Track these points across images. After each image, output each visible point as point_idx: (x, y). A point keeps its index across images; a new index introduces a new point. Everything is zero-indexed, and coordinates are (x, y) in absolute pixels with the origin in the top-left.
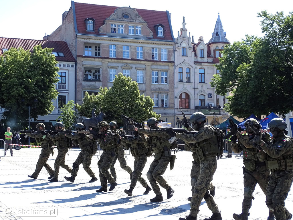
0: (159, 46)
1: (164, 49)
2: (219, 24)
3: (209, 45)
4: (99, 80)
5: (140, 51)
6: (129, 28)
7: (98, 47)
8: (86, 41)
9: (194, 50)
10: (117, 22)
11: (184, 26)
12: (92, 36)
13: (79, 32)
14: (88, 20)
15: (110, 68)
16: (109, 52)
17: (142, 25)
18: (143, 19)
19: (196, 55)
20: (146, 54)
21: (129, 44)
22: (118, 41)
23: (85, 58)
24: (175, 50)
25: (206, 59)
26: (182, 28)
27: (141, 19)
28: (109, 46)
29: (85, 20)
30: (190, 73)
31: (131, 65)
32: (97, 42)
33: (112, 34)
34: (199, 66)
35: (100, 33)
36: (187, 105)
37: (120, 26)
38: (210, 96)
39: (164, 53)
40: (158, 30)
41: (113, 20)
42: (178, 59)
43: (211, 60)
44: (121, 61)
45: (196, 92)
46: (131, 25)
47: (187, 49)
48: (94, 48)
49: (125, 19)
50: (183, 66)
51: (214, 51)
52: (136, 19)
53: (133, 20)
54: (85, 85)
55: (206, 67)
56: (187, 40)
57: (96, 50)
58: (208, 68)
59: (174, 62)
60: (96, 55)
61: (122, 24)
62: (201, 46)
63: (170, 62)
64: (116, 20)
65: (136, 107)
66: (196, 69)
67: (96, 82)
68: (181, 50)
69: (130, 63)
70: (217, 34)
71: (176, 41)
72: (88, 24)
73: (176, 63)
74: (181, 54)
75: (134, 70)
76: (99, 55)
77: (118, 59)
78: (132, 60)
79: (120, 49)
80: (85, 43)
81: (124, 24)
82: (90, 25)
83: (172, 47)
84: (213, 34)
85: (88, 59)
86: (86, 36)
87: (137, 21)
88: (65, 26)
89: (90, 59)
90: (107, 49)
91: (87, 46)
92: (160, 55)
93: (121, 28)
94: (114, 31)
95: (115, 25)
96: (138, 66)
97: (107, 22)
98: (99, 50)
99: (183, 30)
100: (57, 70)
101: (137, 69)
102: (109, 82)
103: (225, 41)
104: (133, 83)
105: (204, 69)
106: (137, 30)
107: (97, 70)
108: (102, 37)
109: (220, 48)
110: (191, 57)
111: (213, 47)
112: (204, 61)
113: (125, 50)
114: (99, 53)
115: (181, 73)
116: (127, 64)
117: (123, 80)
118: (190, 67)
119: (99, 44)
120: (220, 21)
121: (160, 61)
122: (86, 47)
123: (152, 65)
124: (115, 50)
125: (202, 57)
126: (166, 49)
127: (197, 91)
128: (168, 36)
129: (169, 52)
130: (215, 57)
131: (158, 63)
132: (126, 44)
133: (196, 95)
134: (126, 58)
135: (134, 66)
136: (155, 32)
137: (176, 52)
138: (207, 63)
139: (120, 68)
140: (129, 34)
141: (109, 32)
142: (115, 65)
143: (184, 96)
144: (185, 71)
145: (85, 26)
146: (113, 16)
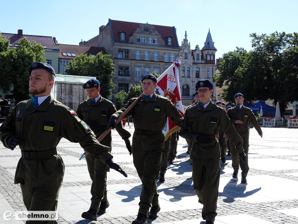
0: (169, 52)
1: (172, 54)
2: (209, 36)
3: (203, 50)
4: (129, 75)
5: (156, 55)
6: (149, 39)
7: (127, 52)
8: (120, 47)
9: (193, 55)
10: (141, 34)
12: (125, 44)
13: (115, 41)
14: (121, 32)
15: (136, 67)
16: (135, 55)
17: (157, 37)
18: (159, 32)
19: (194, 58)
20: (160, 57)
21: (149, 50)
22: (142, 48)
23: (120, 60)
25: (200, 61)
26: (185, 38)
27: (157, 32)
28: (135, 51)
29: (119, 33)
30: (189, 71)
31: (150, 65)
32: (128, 48)
33: (138, 43)
34: (195, 66)
35: (129, 42)
36: (187, 93)
37: (143, 38)
39: (172, 56)
40: (168, 40)
43: (203, 62)
44: (144, 62)
45: (194, 84)
46: (150, 36)
47: (188, 54)
48: (124, 52)
49: (146, 32)
50: (185, 66)
51: (206, 55)
52: (154, 32)
53: (152, 33)
54: (119, 79)
55: (200, 67)
56: (188, 48)
57: (125, 53)
58: (202, 67)
60: (126, 57)
61: (144, 36)
62: (197, 52)
64: (140, 33)
66: (193, 68)
67: (127, 77)
68: (184, 54)
69: (149, 64)
70: (208, 44)
71: (180, 48)
72: (121, 36)
74: (184, 57)
75: (152, 68)
76: (128, 57)
77: (141, 60)
78: (151, 61)
79: (143, 54)
80: (119, 49)
81: (146, 36)
82: (123, 36)
83: (178, 52)
84: (205, 43)
85: (122, 60)
86: (119, 44)
87: (154, 33)
88: (103, 36)
89: (123, 60)
90: (134, 53)
92: (169, 58)
93: (143, 39)
94: (139, 40)
95: (139, 37)
96: (155, 65)
97: (134, 34)
98: (128, 54)
99: (185, 40)
101: (154, 68)
102: (136, 77)
103: (214, 49)
105: (199, 68)
106: (154, 40)
107: (127, 68)
108: (131, 45)
109: (210, 54)
110: (190, 60)
111: (205, 53)
112: (199, 62)
113: (146, 54)
114: (128, 56)
115: (184, 70)
116: (147, 64)
118: (190, 66)
119: (129, 50)
120: (210, 34)
121: (170, 62)
122: (119, 51)
123: (164, 65)
124: (139, 54)
125: (198, 59)
126: (173, 54)
128: (175, 44)
129: (176, 56)
130: (206, 59)
132: (147, 50)
133: (193, 86)
134: (147, 60)
135: (152, 66)
136: (167, 42)
138: (201, 63)
139: (143, 67)
140: (149, 43)
141: (135, 42)
142: (139, 64)
143: (185, 87)
144: (186, 69)
145: (119, 37)
146: (138, 30)
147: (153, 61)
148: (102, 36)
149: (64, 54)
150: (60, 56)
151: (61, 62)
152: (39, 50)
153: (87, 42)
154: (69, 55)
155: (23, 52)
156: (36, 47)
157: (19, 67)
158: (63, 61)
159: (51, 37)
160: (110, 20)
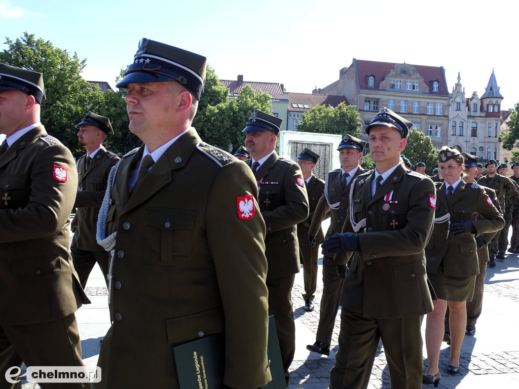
0: (435, 101)
1: (439, 104)
2: (493, 79)
3: (482, 99)
5: (416, 105)
6: (407, 84)
7: (377, 101)
8: (367, 96)
9: (468, 105)
10: (396, 78)
11: (459, 81)
12: (373, 92)
13: (361, 88)
14: (370, 76)
17: (419, 81)
18: (421, 75)
19: (469, 110)
20: (422, 108)
21: (406, 99)
22: (396, 96)
23: (366, 112)
24: (450, 105)
25: (478, 113)
26: (457, 83)
27: (418, 75)
28: (388, 101)
29: (366, 77)
30: (462, 127)
32: (378, 97)
33: (391, 89)
34: (471, 120)
35: (380, 88)
38: (481, 149)
39: (439, 107)
40: (434, 86)
41: (393, 76)
42: (452, 113)
43: (483, 114)
45: (468, 146)
46: (409, 80)
47: (461, 104)
48: (372, 103)
49: (403, 75)
50: (456, 120)
51: (488, 105)
52: (414, 74)
53: (411, 76)
55: (478, 122)
56: (461, 95)
57: (374, 104)
58: (480, 122)
59: (448, 116)
60: (374, 109)
62: (474, 101)
63: (444, 116)
64: (396, 76)
65: (430, 160)
66: (468, 123)
68: (455, 104)
70: (491, 89)
71: (451, 95)
72: (369, 80)
73: (450, 117)
74: (455, 108)
78: (409, 114)
79: (398, 104)
80: (366, 98)
81: (402, 80)
82: (371, 81)
83: (447, 101)
84: (486, 89)
86: (367, 91)
87: (415, 76)
90: (386, 103)
91: (368, 100)
92: (435, 109)
93: (399, 84)
94: (393, 86)
95: (394, 81)
96: (414, 119)
97: (387, 78)
98: (377, 104)
99: (458, 85)
100: (359, 125)
103: (499, 96)
104: (427, 138)
105: (477, 123)
106: (414, 86)
108: (382, 92)
109: (494, 103)
110: (464, 112)
111: (486, 102)
112: (477, 115)
113: (403, 104)
114: (377, 107)
115: (454, 126)
117: (417, 135)
118: (463, 121)
119: (379, 99)
120: (494, 76)
121: (435, 115)
122: (366, 101)
123: (427, 119)
124: (393, 104)
125: (475, 111)
127: (469, 144)
128: (443, 91)
129: (444, 106)
130: (487, 111)
131: (433, 117)
132: (404, 98)
133: (468, 148)
134: (403, 112)
136: (431, 88)
137: (450, 107)
138: (480, 117)
140: (407, 89)
141: (388, 88)
144: (458, 125)
145: (367, 82)
146: (392, 72)
147: (412, 114)
148: (343, 81)
149: (295, 106)
150: (290, 108)
151: (291, 115)
152: (265, 101)
153: (323, 89)
154: (301, 106)
155: (246, 103)
156: (261, 97)
157: (241, 121)
158: (292, 114)
159: (278, 84)
160: (354, 60)
